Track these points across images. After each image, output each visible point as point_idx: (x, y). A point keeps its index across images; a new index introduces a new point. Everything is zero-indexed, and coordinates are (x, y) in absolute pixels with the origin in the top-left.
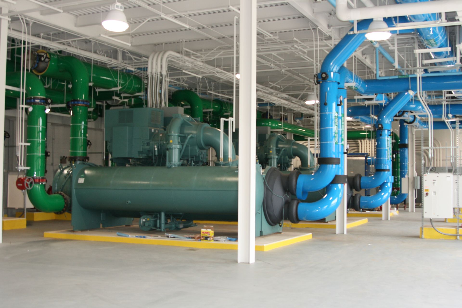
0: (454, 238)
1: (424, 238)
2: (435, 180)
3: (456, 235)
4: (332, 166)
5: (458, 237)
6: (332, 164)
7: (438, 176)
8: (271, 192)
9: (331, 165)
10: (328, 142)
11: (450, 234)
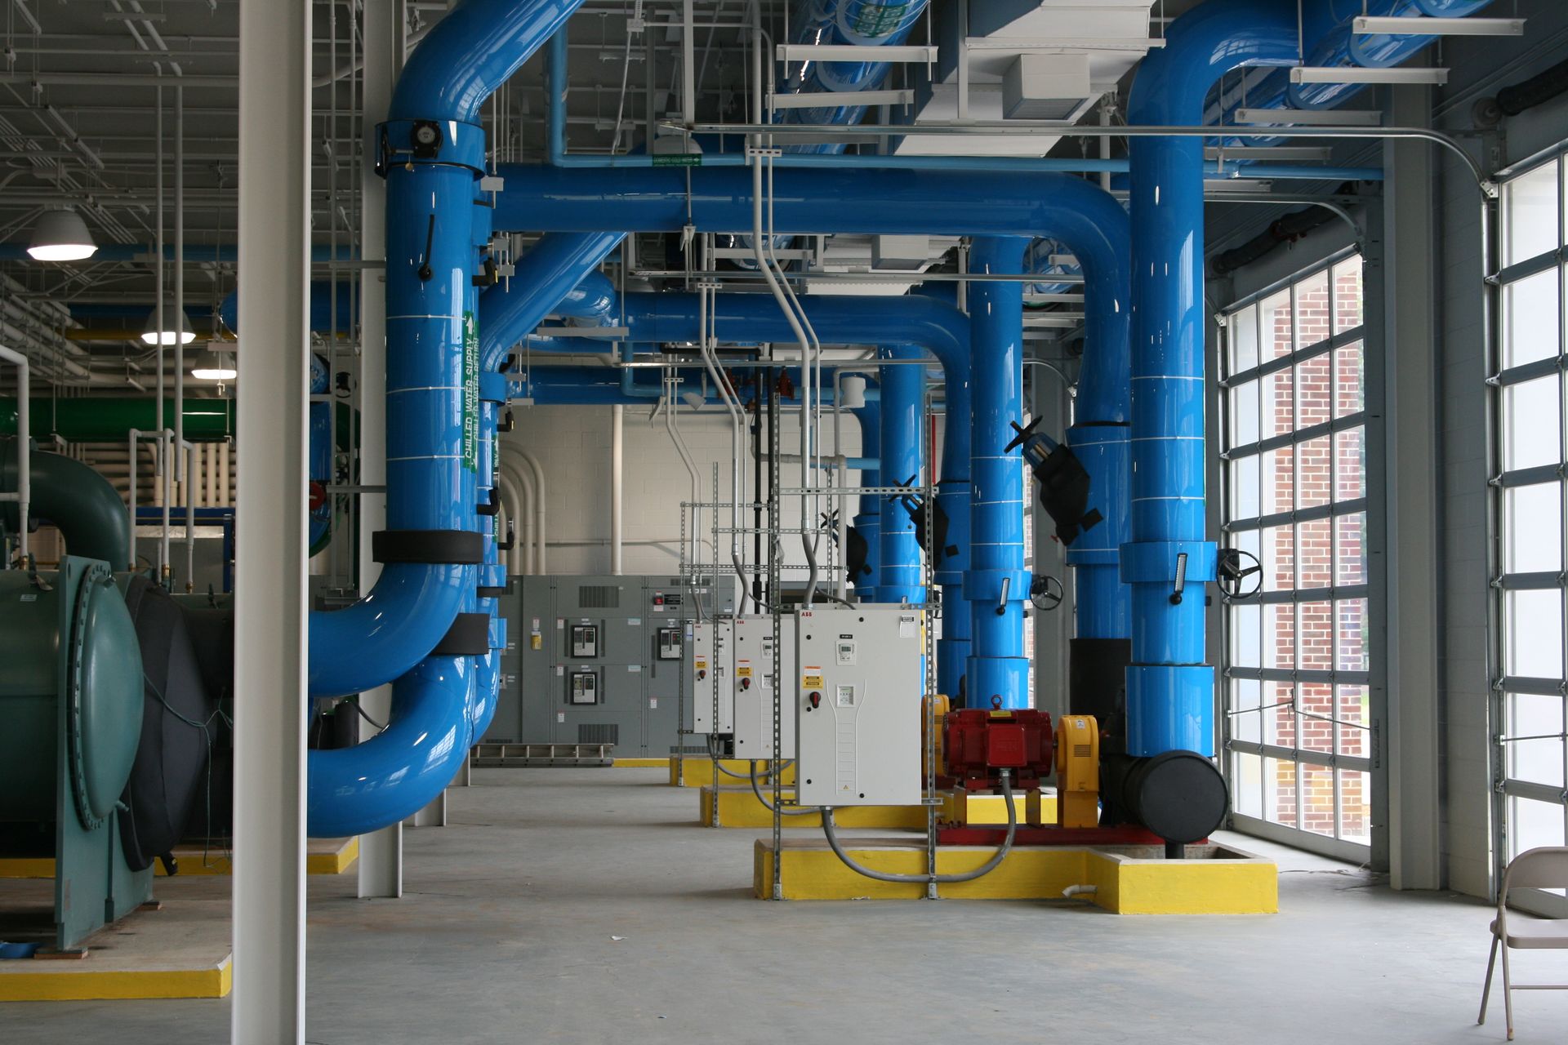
0: (914, 893)
1: (784, 900)
2: (851, 637)
3: (926, 877)
4: (448, 576)
5: (933, 889)
6: (450, 562)
7: (861, 620)
8: (160, 701)
9: (442, 568)
10: (436, 457)
11: (900, 876)
